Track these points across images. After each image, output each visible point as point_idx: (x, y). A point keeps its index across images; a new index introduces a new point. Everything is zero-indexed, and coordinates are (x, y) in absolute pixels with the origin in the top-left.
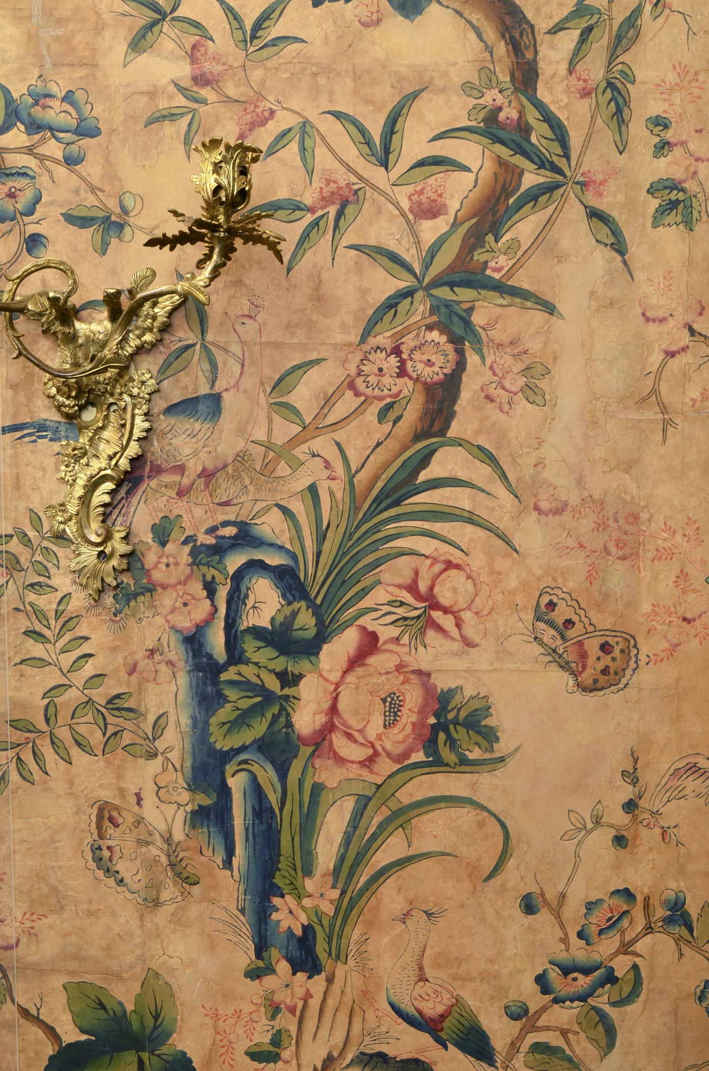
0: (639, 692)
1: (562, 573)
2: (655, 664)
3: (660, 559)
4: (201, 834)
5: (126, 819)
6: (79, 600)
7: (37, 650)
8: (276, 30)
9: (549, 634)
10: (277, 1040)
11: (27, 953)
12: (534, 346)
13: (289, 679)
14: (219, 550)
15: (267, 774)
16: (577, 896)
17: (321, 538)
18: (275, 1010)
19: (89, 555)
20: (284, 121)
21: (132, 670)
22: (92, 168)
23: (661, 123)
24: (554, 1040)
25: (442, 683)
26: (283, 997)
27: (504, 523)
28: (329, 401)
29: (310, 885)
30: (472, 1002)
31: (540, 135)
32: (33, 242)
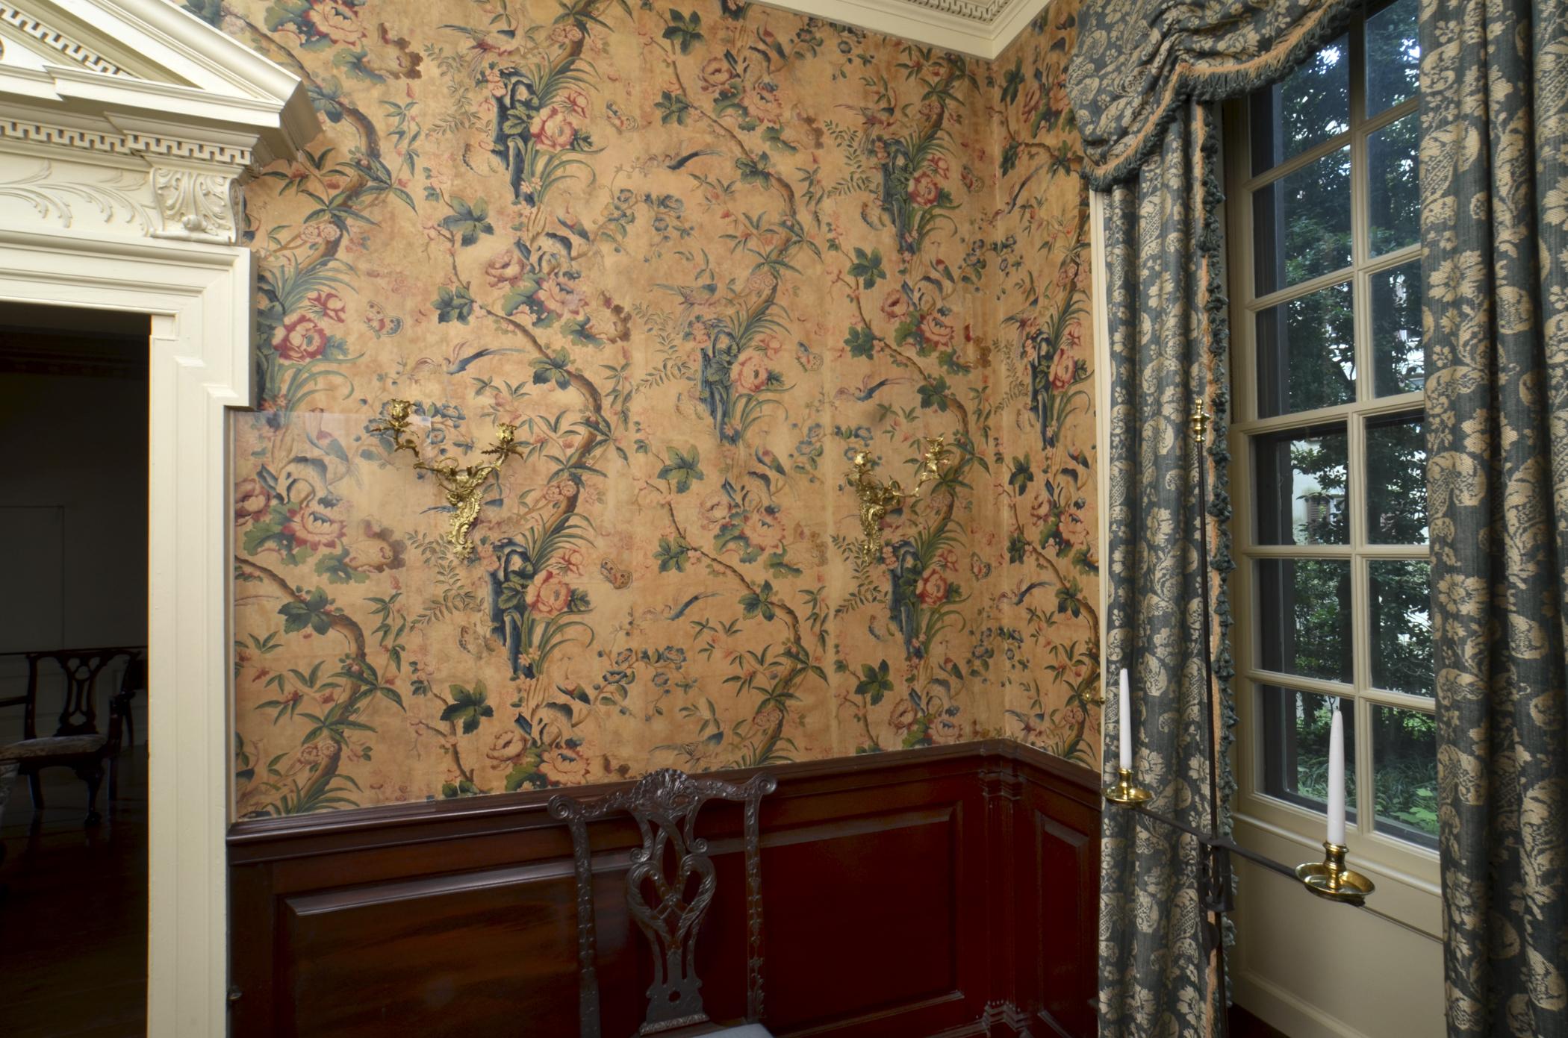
0: (633, 589)
1: (609, 553)
2: (637, 580)
3: (639, 549)
4: (495, 636)
5: (471, 632)
6: (456, 562)
7: (442, 578)
8: (522, 391)
9: (605, 572)
10: (520, 700)
11: (436, 675)
12: (601, 486)
13: (524, 586)
14: (502, 547)
15: (517, 616)
16: (615, 650)
17: (535, 543)
18: (520, 691)
19: (459, 548)
20: (524, 418)
21: (473, 584)
22: (462, 429)
23: (637, 423)
24: (608, 695)
25: (573, 587)
26: (523, 686)
27: (591, 539)
28: (537, 501)
29: (531, 650)
30: (583, 685)
31: (602, 426)
32: (443, 451)
